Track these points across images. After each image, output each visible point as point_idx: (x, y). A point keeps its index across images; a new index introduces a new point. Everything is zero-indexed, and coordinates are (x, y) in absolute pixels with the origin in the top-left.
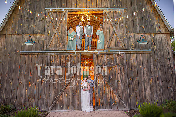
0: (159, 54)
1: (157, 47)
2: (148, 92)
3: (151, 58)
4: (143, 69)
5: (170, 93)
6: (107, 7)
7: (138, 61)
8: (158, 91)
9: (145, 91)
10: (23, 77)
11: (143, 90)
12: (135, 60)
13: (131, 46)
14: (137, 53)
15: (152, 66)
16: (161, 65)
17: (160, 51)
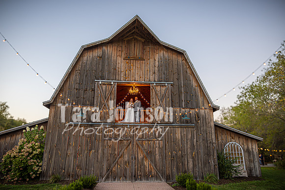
0: (202, 129)
1: (200, 122)
2: (191, 165)
3: (195, 132)
4: (187, 143)
5: (210, 167)
6: (155, 81)
7: (182, 135)
8: (200, 165)
9: (187, 164)
10: (71, 148)
11: (186, 164)
12: (180, 135)
13: (176, 120)
14: (181, 127)
15: (195, 140)
16: (203, 140)
17: (203, 126)
